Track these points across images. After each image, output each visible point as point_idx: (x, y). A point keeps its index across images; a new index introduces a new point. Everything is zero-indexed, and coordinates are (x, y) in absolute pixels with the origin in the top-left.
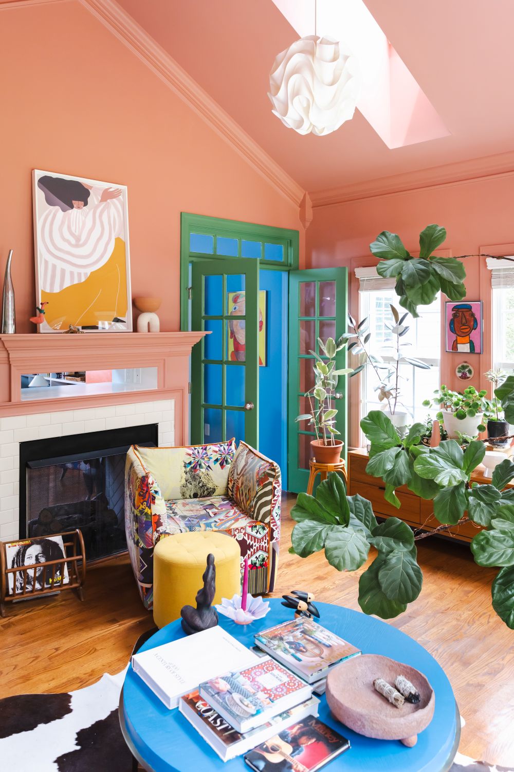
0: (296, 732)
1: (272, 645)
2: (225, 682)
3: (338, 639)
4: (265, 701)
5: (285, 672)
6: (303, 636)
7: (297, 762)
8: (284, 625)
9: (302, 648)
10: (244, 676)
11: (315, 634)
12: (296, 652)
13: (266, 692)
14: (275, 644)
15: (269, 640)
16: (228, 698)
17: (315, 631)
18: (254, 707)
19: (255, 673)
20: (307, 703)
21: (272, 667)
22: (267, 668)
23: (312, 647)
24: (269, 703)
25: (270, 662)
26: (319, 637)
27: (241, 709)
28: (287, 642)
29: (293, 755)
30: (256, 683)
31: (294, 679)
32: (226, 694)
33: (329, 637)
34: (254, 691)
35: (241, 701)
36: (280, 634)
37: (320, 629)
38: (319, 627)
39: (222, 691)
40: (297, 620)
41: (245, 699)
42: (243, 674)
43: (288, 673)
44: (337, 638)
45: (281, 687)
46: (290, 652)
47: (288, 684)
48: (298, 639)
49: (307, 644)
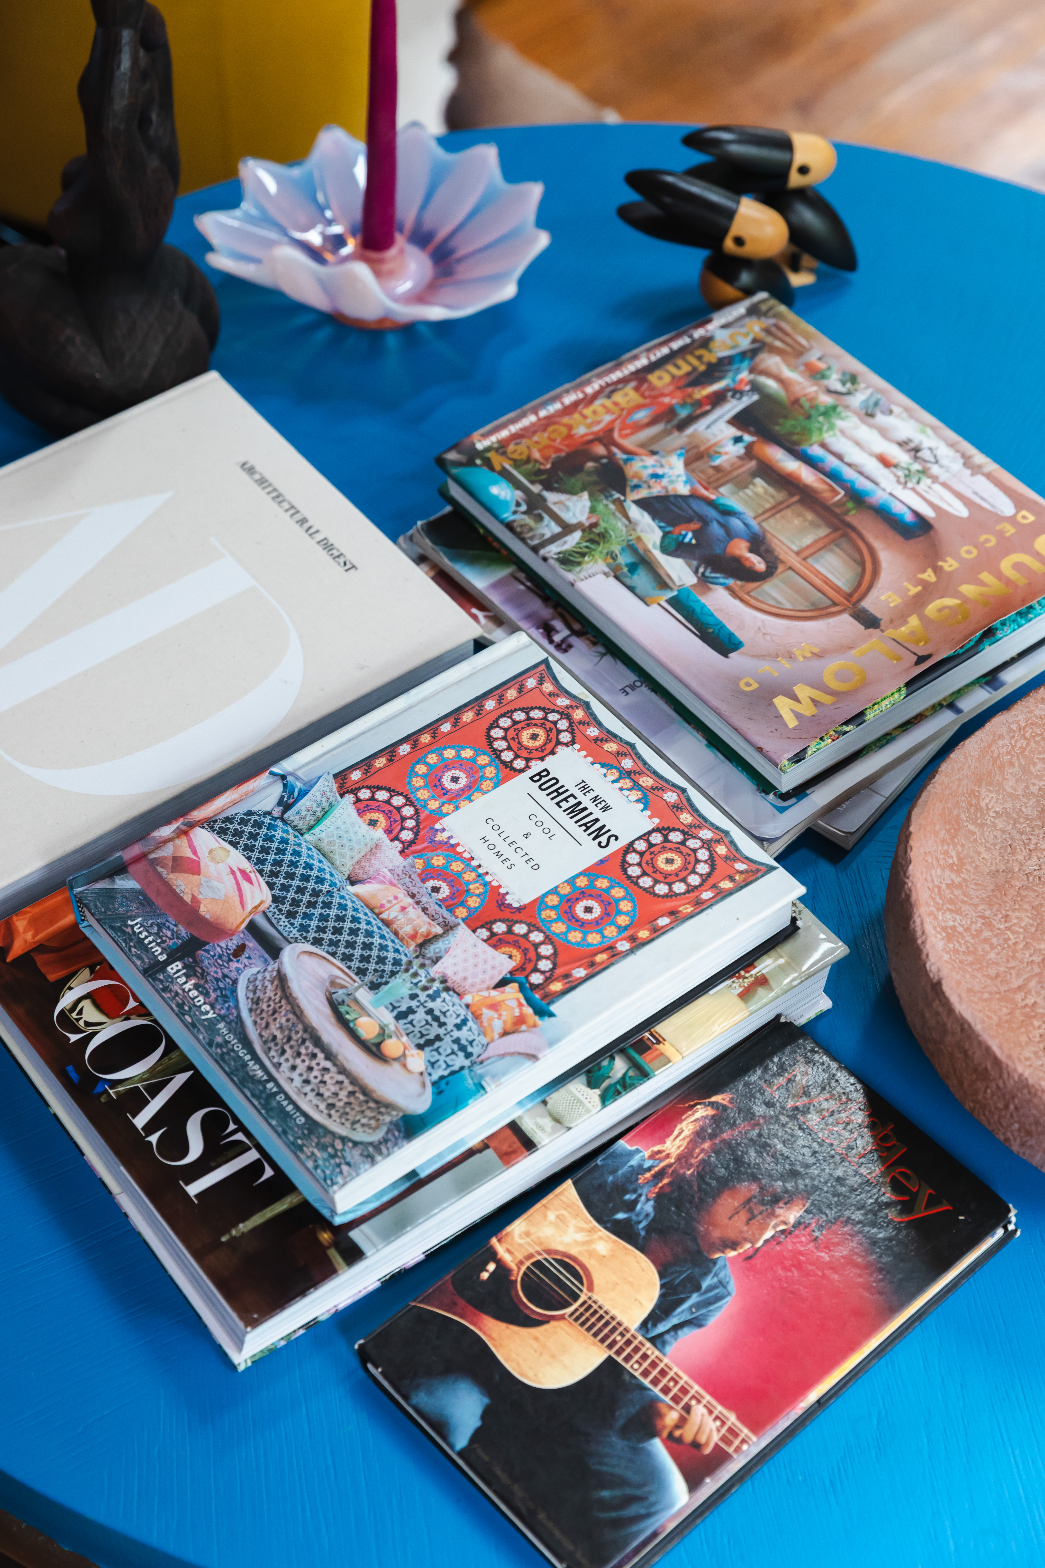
0: (684, 1158)
1: (557, 529)
2: (237, 859)
3: (976, 470)
4: (494, 1006)
5: (627, 764)
6: (749, 448)
7: (685, 1378)
8: (631, 368)
9: (741, 548)
10: (362, 808)
11: (829, 438)
12: (704, 582)
13: (500, 928)
14: (570, 518)
15: (536, 489)
16: (252, 981)
17: (829, 412)
18: (417, 1061)
19: (434, 782)
20: (766, 965)
21: (542, 723)
22: (512, 737)
23: (808, 540)
24: (520, 1020)
25: (531, 683)
26: (854, 455)
27: (331, 1077)
28: (642, 504)
29: (661, 1328)
30: (438, 861)
31: (686, 818)
32: (240, 950)
33: (916, 451)
34: (426, 926)
35: (334, 1006)
36: (606, 437)
37: (858, 399)
38: (853, 379)
39: (218, 930)
40: (715, 326)
41: (364, 995)
42: (355, 791)
43: (647, 768)
44: (967, 462)
45: (602, 883)
46: (663, 583)
47: (649, 867)
48: (720, 476)
49: (776, 509)
